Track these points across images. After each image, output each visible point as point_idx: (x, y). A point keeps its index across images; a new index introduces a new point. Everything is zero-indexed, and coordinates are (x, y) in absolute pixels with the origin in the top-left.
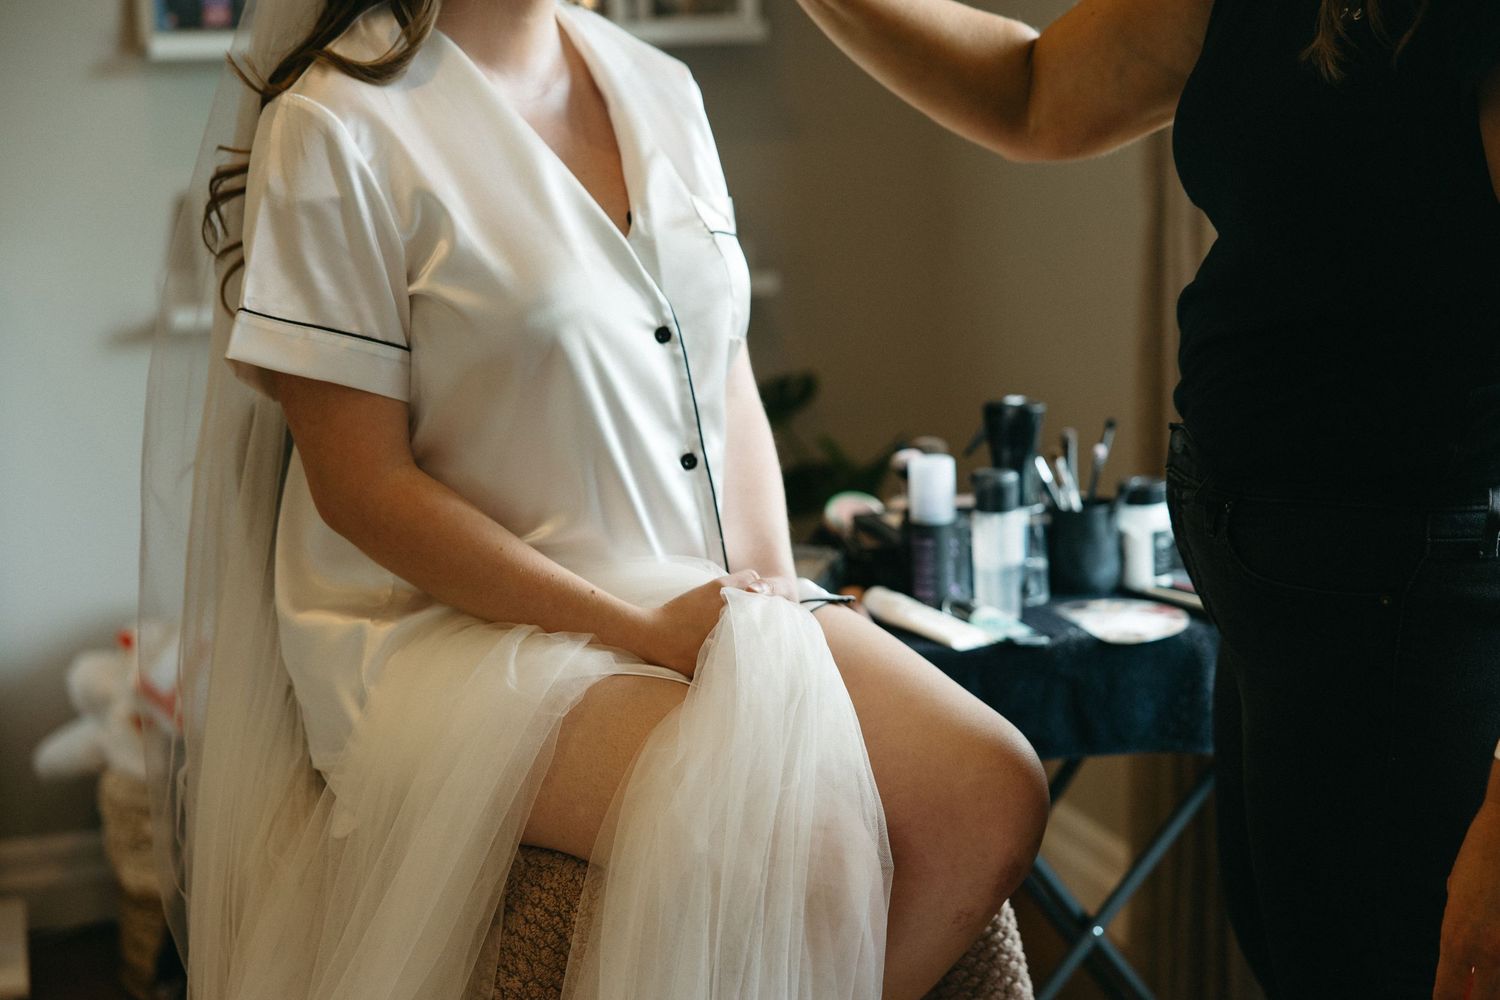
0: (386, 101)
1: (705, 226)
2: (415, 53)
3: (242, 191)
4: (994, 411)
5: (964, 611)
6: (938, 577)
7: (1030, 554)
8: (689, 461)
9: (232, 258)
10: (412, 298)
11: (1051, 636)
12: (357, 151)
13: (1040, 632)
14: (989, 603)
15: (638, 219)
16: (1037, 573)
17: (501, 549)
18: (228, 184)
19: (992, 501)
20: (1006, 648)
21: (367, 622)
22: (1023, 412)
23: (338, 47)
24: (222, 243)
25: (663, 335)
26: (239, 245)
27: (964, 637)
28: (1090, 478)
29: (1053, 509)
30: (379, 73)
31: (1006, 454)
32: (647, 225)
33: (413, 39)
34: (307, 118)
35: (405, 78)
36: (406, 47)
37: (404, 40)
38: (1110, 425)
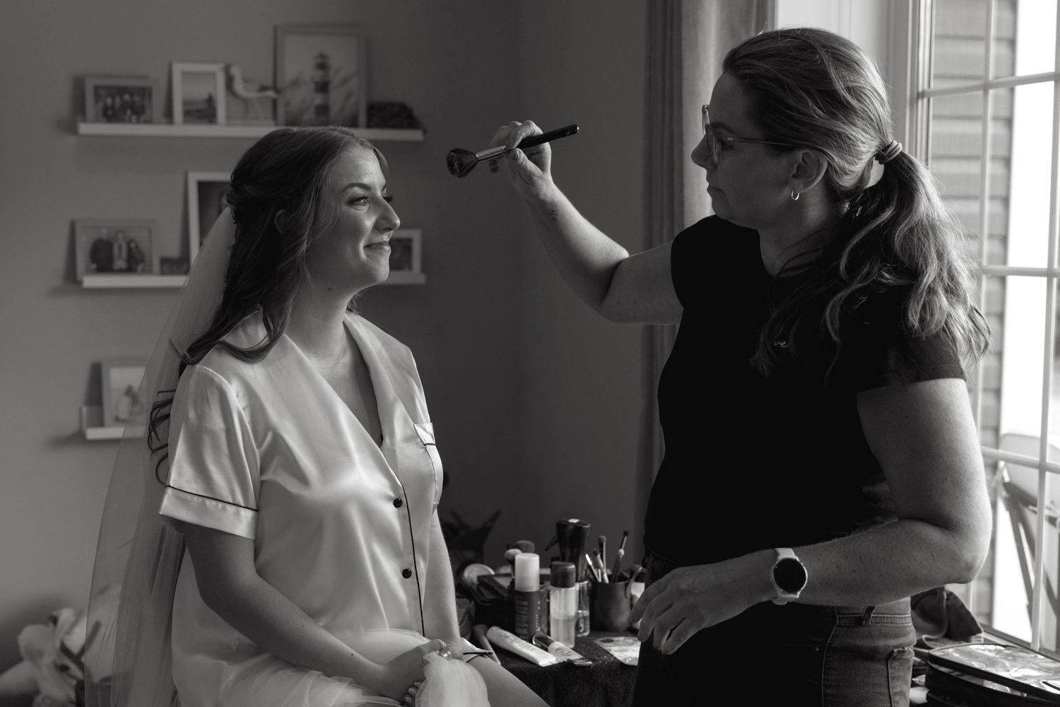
0: (254, 373)
1: (422, 441)
2: (273, 345)
3: (168, 416)
4: (562, 527)
5: (544, 644)
6: (530, 623)
7: (580, 608)
8: (406, 574)
9: (161, 454)
10: (262, 482)
11: (593, 660)
12: (237, 401)
13: (586, 657)
14: (558, 640)
15: (387, 440)
16: (585, 618)
17: (304, 626)
18: (163, 411)
19: (561, 581)
20: (566, 667)
21: (224, 663)
22: (578, 528)
23: (228, 338)
24: (156, 444)
25: (397, 503)
26: (166, 445)
27: (545, 659)
28: (614, 564)
29: (594, 581)
30: (251, 356)
31: (568, 553)
32: (393, 443)
33: (274, 338)
34: (211, 381)
35: (265, 361)
36: (268, 343)
37: (267, 339)
38: (626, 534)
